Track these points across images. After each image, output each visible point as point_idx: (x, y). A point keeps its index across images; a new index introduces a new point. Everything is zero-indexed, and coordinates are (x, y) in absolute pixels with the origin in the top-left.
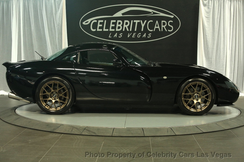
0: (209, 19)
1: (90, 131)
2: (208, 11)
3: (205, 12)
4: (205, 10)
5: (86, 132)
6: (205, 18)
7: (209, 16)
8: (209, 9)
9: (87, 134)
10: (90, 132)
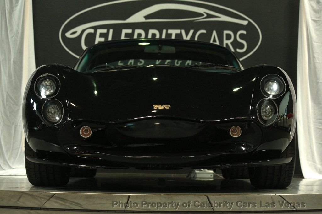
0: (320, 25)
2: (319, 8)
3: (312, 11)
4: (312, 7)
6: (313, 22)
7: (319, 18)
8: (320, 4)
9: (56, 206)
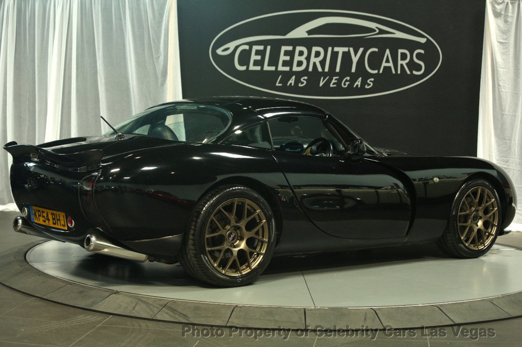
0: (506, 48)
1: (175, 312)
2: (506, 29)
3: (498, 32)
4: (499, 27)
5: (167, 313)
6: (498, 44)
7: (506, 39)
8: (508, 23)
9: (167, 318)
10: (175, 314)
